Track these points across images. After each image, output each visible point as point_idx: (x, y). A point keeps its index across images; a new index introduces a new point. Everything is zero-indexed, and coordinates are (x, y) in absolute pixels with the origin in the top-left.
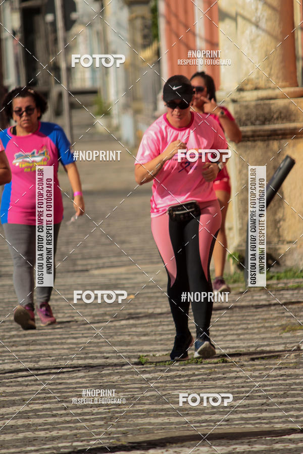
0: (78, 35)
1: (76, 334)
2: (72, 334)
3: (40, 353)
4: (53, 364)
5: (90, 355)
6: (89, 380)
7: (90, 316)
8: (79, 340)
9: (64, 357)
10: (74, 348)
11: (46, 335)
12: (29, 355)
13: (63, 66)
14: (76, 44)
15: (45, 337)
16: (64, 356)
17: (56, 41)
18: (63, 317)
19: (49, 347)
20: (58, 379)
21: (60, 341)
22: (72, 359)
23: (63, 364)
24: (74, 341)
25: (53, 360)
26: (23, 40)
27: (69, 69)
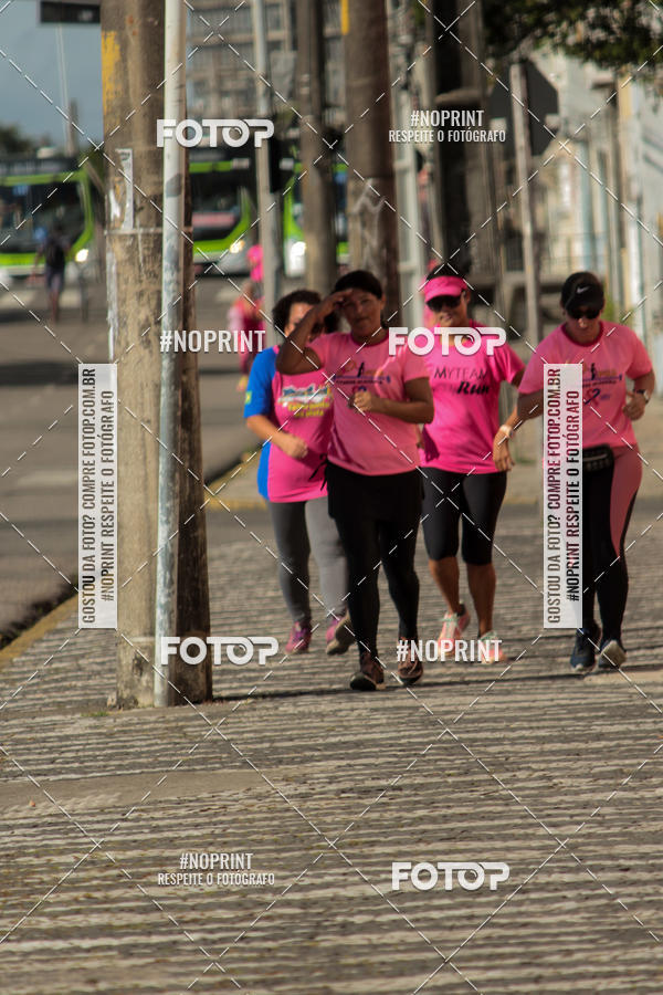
0: (556, 163)
1: (557, 815)
2: (549, 816)
5: (590, 863)
6: (589, 918)
7: (586, 776)
8: (563, 828)
9: (531, 867)
11: (492, 820)
13: (527, 230)
14: (555, 178)
15: (490, 823)
16: (531, 863)
17: (511, 174)
18: (528, 779)
19: (499, 844)
20: (520, 914)
21: (522, 832)
22: (549, 871)
26: (438, 175)
27: (540, 237)
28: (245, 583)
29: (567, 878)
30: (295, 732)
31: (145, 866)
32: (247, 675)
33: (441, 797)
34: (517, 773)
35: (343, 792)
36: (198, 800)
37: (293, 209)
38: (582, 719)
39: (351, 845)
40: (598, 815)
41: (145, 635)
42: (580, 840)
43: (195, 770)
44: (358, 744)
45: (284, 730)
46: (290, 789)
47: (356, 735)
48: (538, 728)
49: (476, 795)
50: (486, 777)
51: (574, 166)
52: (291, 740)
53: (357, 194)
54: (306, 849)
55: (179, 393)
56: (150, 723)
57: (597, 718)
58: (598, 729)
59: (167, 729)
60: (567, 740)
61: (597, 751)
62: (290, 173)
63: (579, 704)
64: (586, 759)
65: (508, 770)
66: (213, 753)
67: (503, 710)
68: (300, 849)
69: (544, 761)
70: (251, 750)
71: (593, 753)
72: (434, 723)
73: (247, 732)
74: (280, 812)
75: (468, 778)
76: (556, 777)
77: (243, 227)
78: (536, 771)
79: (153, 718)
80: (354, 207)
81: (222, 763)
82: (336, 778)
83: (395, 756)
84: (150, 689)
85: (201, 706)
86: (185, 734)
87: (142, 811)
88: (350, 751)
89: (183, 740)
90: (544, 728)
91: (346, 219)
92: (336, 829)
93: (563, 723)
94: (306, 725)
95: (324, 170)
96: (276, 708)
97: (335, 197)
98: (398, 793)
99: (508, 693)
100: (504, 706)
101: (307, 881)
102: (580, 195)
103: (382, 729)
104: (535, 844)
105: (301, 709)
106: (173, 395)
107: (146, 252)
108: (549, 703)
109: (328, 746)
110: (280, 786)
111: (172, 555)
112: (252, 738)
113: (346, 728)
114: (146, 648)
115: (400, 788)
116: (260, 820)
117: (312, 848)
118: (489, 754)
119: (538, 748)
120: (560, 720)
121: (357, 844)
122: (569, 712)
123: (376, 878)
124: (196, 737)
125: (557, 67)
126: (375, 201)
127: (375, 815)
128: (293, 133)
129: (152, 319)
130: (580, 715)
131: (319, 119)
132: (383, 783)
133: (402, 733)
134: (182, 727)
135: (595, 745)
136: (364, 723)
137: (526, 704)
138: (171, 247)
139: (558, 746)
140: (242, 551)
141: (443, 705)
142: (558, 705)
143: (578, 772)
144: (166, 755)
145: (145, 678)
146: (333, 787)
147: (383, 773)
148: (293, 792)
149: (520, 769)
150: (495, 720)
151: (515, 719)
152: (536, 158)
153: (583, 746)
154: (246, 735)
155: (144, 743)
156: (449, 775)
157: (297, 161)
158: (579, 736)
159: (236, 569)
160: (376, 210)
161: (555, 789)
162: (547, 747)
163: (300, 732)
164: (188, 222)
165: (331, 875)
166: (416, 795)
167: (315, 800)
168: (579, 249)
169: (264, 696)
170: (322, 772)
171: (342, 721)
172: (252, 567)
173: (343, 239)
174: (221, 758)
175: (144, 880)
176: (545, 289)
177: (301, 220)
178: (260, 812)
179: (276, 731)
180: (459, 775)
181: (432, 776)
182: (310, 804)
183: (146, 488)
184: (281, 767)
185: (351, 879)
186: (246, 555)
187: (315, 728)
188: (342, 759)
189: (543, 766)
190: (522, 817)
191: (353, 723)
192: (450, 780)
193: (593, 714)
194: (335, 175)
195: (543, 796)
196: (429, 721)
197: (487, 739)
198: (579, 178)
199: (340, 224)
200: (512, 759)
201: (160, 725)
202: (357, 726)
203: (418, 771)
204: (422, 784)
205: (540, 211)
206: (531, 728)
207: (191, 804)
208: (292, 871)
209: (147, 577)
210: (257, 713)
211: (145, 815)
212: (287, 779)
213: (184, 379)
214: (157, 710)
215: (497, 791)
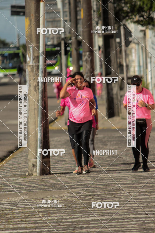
0: (131, 49)
1: (131, 202)
3: (113, 211)
4: (120, 217)
5: (139, 213)
6: (139, 226)
7: (138, 192)
8: (132, 205)
9: (125, 214)
10: (130, 209)
12: (107, 212)
13: (125, 64)
14: (131, 52)
17: (121, 51)
18: (124, 193)
22: (129, 215)
23: (125, 217)
24: (130, 205)
25: (119, 215)
26: (104, 51)
27: (127, 66)
28: (58, 147)
29: (133, 216)
30: (70, 182)
31: (35, 213)
32: (59, 168)
33: (104, 197)
34: (122, 192)
35: (81, 196)
36: (47, 198)
37: (70, 59)
38: (137, 179)
39: (83, 208)
40: (141, 201)
41: (35, 159)
42: (136, 207)
43: (46, 190)
44: (85, 185)
45: (68, 181)
46: (68, 195)
47: (84, 182)
48: (127, 181)
49: (112, 197)
50: (114, 192)
51: (135, 50)
52: (69, 183)
53: (85, 56)
54: (72, 209)
55: (43, 102)
56: (36, 179)
57: (141, 179)
58: (141, 181)
59: (40, 181)
60: (133, 184)
61: (141, 186)
62: (69, 51)
63: (136, 176)
64: (138, 188)
65: (120, 191)
66: (50, 187)
67: (119, 177)
68: (71, 209)
69: (128, 189)
70: (59, 186)
71: (140, 187)
72: (102, 180)
73: (58, 182)
74: (66, 200)
75: (110, 193)
76: (131, 193)
77: (58, 63)
78: (126, 191)
79: (37, 178)
80: (84, 59)
81: (53, 189)
82: (79, 192)
83: (93, 187)
84: (36, 172)
85: (48, 176)
86: (44, 182)
87: (34, 200)
88: (83, 186)
89: (44, 184)
90: (128, 181)
91: (82, 61)
92: (79, 205)
93: (133, 180)
94: (72, 180)
95: (77, 50)
96: (65, 176)
97: (80, 57)
98: (94, 196)
99: (120, 173)
100: (119, 176)
101: (73, 217)
102: (137, 56)
103: (90, 181)
104: (126, 208)
105: (71, 176)
106: (42, 102)
107: (35, 69)
108: (129, 175)
109: (78, 185)
110: (66, 194)
111: (41, 140)
112: (60, 183)
113: (82, 181)
114: (35, 162)
115: (94, 195)
116: (62, 202)
117: (74, 209)
118: (115, 187)
119: (127, 186)
120: (132, 179)
121: (84, 208)
122: (134, 177)
123: (89, 216)
124: (47, 183)
125: (132, 26)
126: (89, 58)
127: (88, 201)
128: (70, 41)
129: (37, 85)
130: (136, 178)
131: (76, 38)
132: (91, 194)
133: (95, 182)
134: (43, 180)
135: (140, 185)
136: (86, 180)
137: (124, 176)
138: (41, 68)
139: (131, 185)
140: (57, 139)
141: (105, 176)
142: (132, 176)
143: (136, 191)
144: (40, 187)
145: (35, 169)
146: (79, 195)
147: (90, 192)
148: (69, 196)
149: (122, 191)
150: (117, 179)
151: (122, 179)
152: (127, 47)
153: (137, 185)
154: (58, 183)
155: (34, 184)
156: (106, 192)
157: (71, 48)
158: (136, 183)
159: (56, 144)
160: (89, 59)
161: (131, 195)
162: (129, 185)
163: (71, 182)
164: (45, 62)
165: (78, 215)
166: (98, 197)
167: (74, 198)
168: (137, 69)
169: (63, 173)
170: (76, 191)
171: (81, 179)
172: (60, 143)
173: (82, 66)
174: (52, 188)
175: (34, 216)
176: (128, 78)
177: (72, 62)
178: (62, 200)
179: (65, 181)
180: (108, 192)
181: (102, 192)
182: (73, 199)
183: (35, 124)
184: (67, 190)
185: (83, 216)
186: (58, 140)
187: (74, 181)
188: (81, 188)
189: (128, 190)
190: (123, 202)
191: (83, 180)
192: (106, 193)
193: (140, 178)
194: (79, 51)
195: (128, 197)
196: (101, 179)
197: (115, 184)
198: (137, 52)
199: (81, 63)
200: (120, 188)
201: (38, 180)
202: (85, 180)
203: (99, 191)
204: (100, 194)
205: (127, 60)
206: (125, 181)
207: (45, 199)
208: (69, 214)
209: (35, 145)
210: (61, 177)
211: (35, 201)
212: (68, 193)
213: (44, 99)
214: (37, 177)
215: (117, 196)
